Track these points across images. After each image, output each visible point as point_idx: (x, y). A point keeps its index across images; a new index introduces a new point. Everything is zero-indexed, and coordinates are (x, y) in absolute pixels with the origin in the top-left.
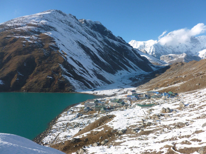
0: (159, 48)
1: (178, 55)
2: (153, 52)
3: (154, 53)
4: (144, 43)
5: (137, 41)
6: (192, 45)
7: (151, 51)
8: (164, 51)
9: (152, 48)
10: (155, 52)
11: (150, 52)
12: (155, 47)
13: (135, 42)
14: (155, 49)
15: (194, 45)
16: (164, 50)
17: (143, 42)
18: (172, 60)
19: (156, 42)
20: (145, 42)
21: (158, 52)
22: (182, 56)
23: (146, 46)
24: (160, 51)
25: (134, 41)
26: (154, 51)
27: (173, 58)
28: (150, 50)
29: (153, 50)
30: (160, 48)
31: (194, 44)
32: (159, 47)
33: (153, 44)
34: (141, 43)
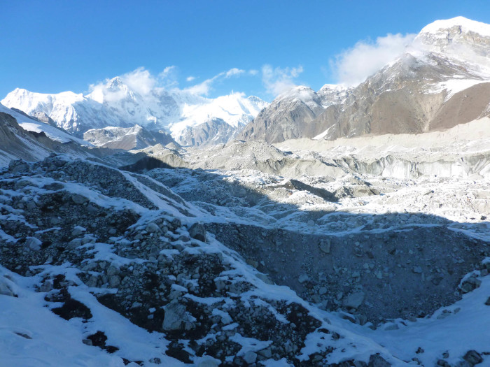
0: (87, 112)
1: (124, 130)
2: (72, 122)
3: (75, 125)
4: (51, 99)
5: (31, 93)
6: (163, 111)
7: (68, 119)
8: (99, 120)
9: (70, 112)
10: (77, 121)
11: (65, 122)
12: (76, 110)
13: (26, 94)
14: (78, 114)
15: (167, 110)
16: (99, 116)
17: (47, 95)
18: (111, 139)
19: (79, 97)
20: (52, 95)
21: (85, 122)
22: (133, 131)
23: (54, 106)
24: (89, 119)
25: (22, 91)
26: (75, 119)
27: (113, 136)
28: (65, 116)
29: (72, 115)
30: (91, 113)
31: (166, 108)
32: (87, 110)
33: (73, 102)
34: (41, 98)
